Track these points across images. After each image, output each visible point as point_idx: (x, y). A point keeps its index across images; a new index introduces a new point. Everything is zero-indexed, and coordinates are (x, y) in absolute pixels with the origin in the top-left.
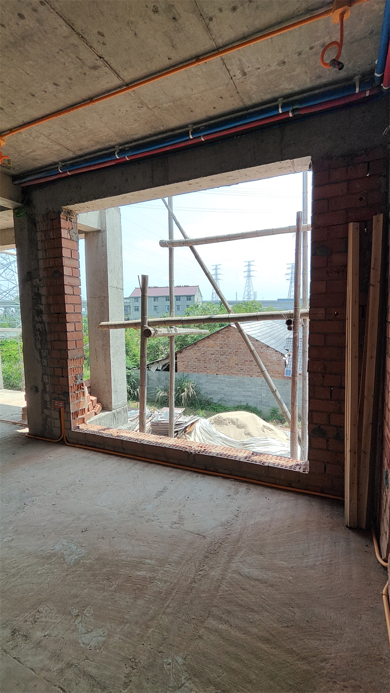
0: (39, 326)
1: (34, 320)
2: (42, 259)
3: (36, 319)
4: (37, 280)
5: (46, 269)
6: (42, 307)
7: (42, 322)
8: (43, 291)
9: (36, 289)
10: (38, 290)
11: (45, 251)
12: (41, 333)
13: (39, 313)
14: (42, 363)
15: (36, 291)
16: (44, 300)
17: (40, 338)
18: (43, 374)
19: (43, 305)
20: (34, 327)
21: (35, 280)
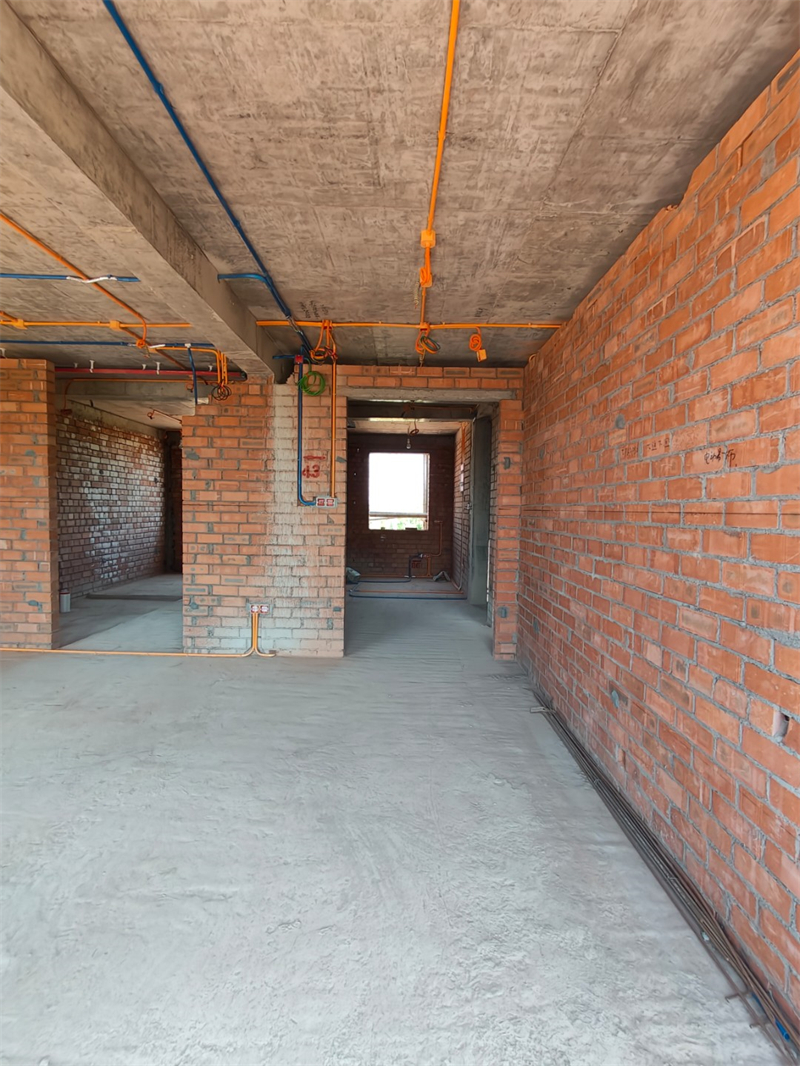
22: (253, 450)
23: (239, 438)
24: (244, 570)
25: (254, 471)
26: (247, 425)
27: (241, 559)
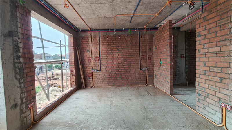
0: (18, 65)
1: (14, 62)
2: (20, 28)
3: (16, 60)
4: (17, 38)
5: (23, 34)
6: (20, 54)
7: (20, 63)
8: (21, 45)
9: (16, 43)
10: (18, 44)
11: (22, 24)
12: (20, 69)
13: (18, 57)
14: (20, 87)
15: (16, 44)
16: (21, 50)
17: (19, 72)
18: (21, 93)
19: (20, 53)
20: (14, 66)
21: (15, 38)
22: (223, 25)
23: (216, 22)
24: (218, 85)
25: (224, 35)
26: (221, 13)
27: (217, 79)
